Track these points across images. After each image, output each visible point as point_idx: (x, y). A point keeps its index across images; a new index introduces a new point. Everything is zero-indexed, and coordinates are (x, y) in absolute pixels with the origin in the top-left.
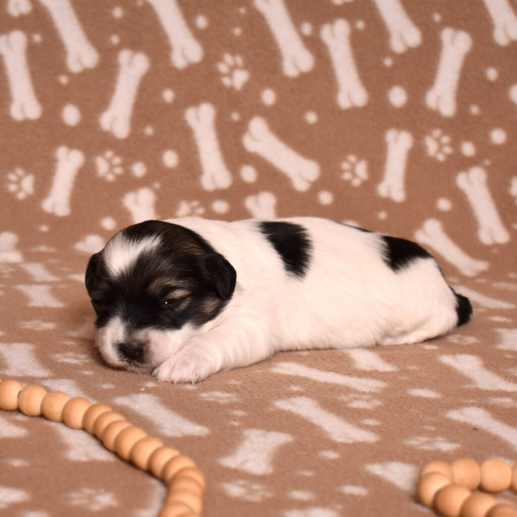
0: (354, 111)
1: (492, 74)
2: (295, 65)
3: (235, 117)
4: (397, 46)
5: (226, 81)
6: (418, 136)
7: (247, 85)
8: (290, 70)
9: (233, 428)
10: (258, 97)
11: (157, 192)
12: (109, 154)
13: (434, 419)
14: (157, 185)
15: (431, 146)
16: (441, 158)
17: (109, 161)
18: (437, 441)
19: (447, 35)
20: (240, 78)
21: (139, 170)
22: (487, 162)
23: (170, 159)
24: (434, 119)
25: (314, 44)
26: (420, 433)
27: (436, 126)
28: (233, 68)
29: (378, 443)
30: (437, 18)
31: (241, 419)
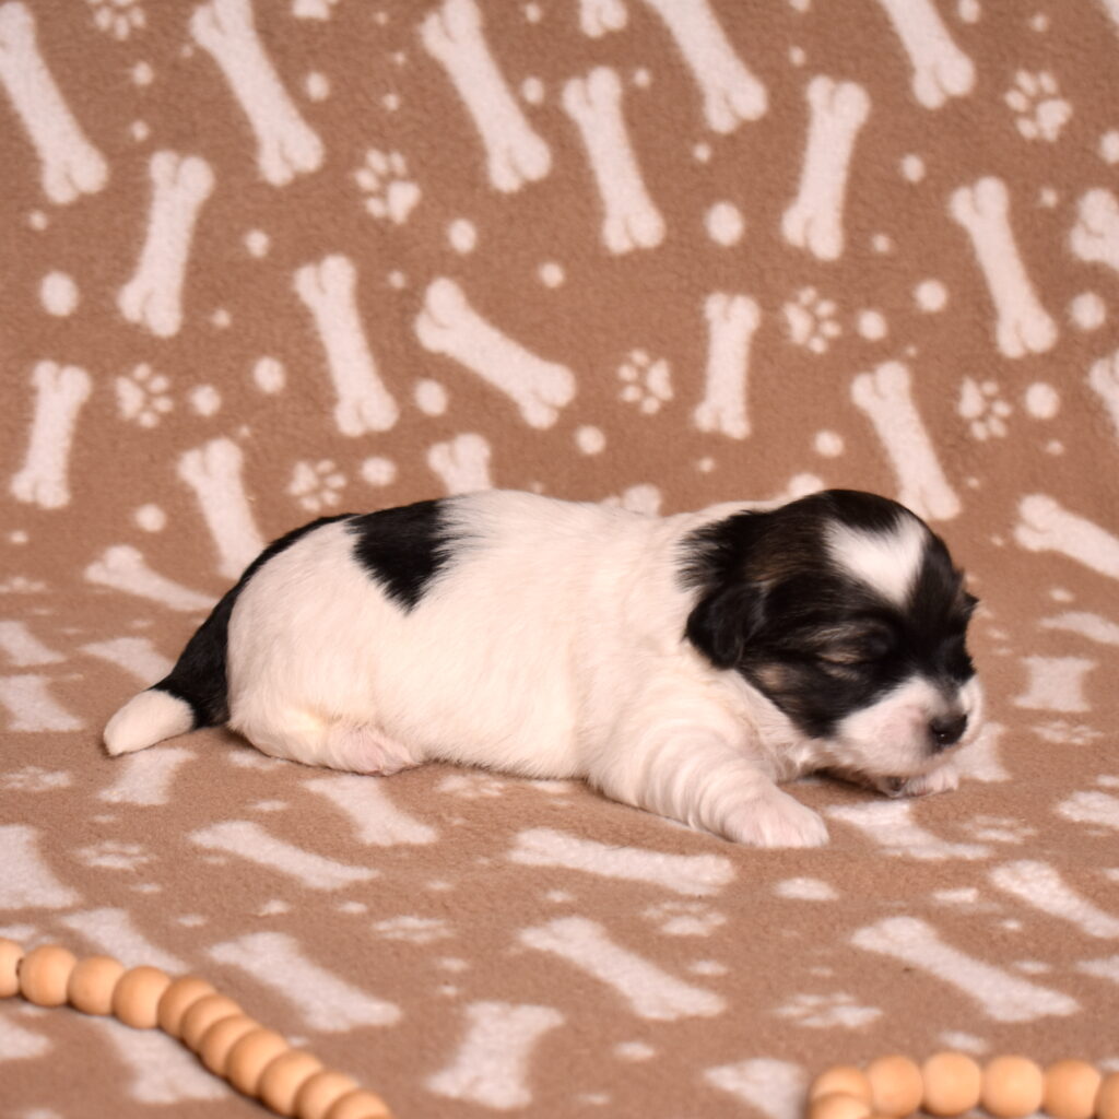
0: (638, 258)
1: (913, 168)
2: (515, 168)
3: (397, 280)
4: (720, 119)
5: (375, 207)
6: (770, 305)
7: (417, 213)
8: (504, 179)
9: (446, 1001)
10: (442, 237)
11: (244, 445)
12: (142, 371)
13: (829, 952)
14: (245, 431)
15: (797, 322)
16: (818, 346)
17: (142, 385)
18: (836, 1004)
19: (818, 90)
20: (402, 200)
21: (206, 401)
22: (912, 351)
23: (269, 375)
24: (801, 267)
25: (550, 122)
26: (804, 985)
27: (805, 281)
28: (388, 178)
29: (726, 1016)
30: (797, 56)
31: (459, 979)
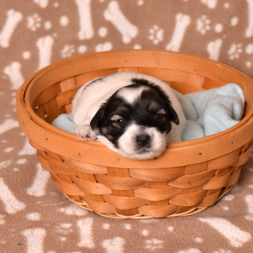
12: (36, 16)
14: (55, 35)
15: (200, 25)
16: (203, 32)
17: (35, 19)
23: (64, 21)
